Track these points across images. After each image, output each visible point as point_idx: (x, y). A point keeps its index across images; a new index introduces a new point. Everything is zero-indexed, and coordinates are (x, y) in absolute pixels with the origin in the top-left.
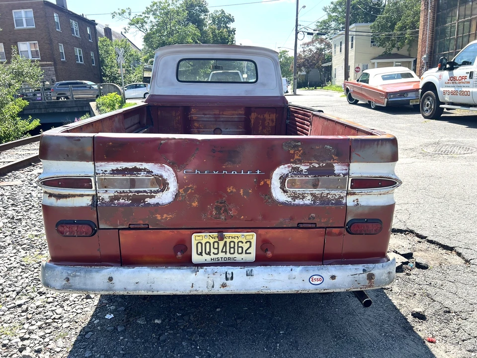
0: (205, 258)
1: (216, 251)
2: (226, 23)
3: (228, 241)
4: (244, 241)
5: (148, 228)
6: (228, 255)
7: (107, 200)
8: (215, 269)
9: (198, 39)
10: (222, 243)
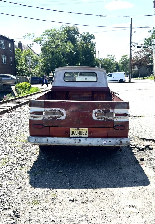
0: (73, 136)
1: (76, 134)
2: (90, 39)
3: (80, 131)
4: (85, 131)
5: (58, 127)
6: (80, 135)
7: (47, 118)
8: (76, 138)
9: (73, 50)
10: (78, 131)
